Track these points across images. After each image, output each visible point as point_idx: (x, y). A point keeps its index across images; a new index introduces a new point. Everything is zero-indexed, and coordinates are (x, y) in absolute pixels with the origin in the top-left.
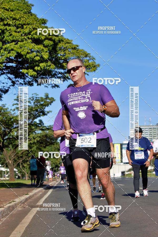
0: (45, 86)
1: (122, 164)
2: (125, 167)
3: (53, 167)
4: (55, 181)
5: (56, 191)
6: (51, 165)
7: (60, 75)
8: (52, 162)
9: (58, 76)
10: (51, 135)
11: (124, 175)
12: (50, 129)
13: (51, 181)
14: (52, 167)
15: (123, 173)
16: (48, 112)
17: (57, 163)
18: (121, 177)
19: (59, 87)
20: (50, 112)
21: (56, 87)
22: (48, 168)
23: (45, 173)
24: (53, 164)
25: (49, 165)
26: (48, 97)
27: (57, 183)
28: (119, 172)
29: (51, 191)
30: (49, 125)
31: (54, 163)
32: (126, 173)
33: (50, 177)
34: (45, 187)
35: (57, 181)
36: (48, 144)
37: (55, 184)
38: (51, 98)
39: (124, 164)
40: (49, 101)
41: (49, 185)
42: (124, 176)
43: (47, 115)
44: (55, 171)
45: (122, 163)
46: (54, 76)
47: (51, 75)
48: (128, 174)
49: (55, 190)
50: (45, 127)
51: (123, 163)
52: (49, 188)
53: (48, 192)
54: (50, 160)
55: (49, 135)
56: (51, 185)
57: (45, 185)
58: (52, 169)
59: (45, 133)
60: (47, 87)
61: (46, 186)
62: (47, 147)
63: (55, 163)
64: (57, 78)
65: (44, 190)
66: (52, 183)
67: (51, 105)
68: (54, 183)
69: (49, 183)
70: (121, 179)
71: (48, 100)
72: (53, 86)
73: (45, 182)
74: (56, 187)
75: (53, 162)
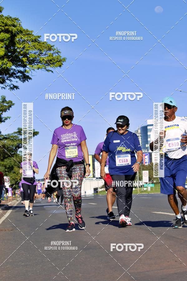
0: (2, 88)
1: (94, 180)
2: (98, 183)
3: (13, 183)
4: (15, 201)
5: (15, 212)
6: (10, 181)
7: (19, 74)
8: (11, 177)
9: (17, 75)
10: (10, 145)
11: (97, 192)
12: (9, 138)
13: (10, 200)
14: (11, 184)
15: (96, 190)
16: (6, 119)
17: (17, 179)
18: (93, 195)
19: (19, 88)
20: (8, 119)
21: (15, 89)
22: (7, 185)
23: (3, 191)
24: (12, 180)
25: (8, 182)
26: (5, 100)
27: (17, 203)
28: (90, 189)
29: (10, 211)
30: (7, 134)
31: (14, 179)
32: (99, 190)
33: (9, 196)
34: (3, 207)
35: (17, 200)
36: (6, 156)
37: (15, 204)
38: (9, 101)
39: (97, 180)
40: (7, 105)
41: (8, 205)
42: (97, 194)
43: (4, 122)
44: (15, 188)
45: (94, 178)
46: (12, 75)
47: (8, 74)
48: (101, 192)
49: (14, 210)
50: (3, 135)
51: (96, 178)
52: (8, 208)
53: (6, 212)
54: (10, 176)
55: (7, 146)
56: (10, 204)
57: (3, 205)
58: (11, 186)
59: (2, 143)
60: (4, 88)
61: (5, 207)
62: (5, 160)
63: (16, 179)
64: (15, 77)
65: (2, 211)
66: (12, 203)
67: (9, 110)
68: (13, 203)
69: (8, 202)
70: (93, 197)
71: (5, 104)
72: (11, 88)
73: (3, 201)
74: (16, 207)
75: (13, 177)
